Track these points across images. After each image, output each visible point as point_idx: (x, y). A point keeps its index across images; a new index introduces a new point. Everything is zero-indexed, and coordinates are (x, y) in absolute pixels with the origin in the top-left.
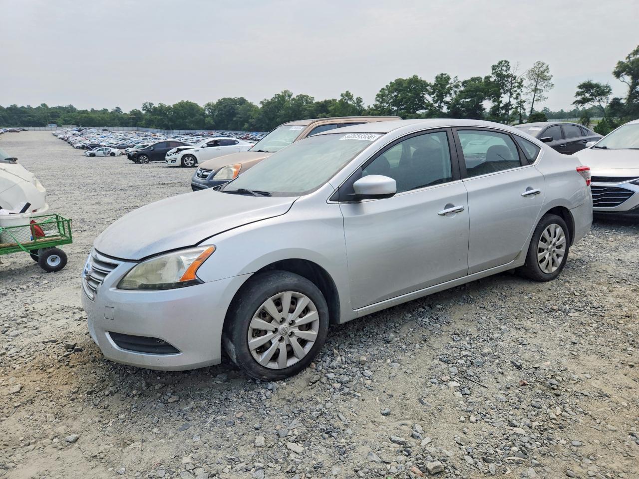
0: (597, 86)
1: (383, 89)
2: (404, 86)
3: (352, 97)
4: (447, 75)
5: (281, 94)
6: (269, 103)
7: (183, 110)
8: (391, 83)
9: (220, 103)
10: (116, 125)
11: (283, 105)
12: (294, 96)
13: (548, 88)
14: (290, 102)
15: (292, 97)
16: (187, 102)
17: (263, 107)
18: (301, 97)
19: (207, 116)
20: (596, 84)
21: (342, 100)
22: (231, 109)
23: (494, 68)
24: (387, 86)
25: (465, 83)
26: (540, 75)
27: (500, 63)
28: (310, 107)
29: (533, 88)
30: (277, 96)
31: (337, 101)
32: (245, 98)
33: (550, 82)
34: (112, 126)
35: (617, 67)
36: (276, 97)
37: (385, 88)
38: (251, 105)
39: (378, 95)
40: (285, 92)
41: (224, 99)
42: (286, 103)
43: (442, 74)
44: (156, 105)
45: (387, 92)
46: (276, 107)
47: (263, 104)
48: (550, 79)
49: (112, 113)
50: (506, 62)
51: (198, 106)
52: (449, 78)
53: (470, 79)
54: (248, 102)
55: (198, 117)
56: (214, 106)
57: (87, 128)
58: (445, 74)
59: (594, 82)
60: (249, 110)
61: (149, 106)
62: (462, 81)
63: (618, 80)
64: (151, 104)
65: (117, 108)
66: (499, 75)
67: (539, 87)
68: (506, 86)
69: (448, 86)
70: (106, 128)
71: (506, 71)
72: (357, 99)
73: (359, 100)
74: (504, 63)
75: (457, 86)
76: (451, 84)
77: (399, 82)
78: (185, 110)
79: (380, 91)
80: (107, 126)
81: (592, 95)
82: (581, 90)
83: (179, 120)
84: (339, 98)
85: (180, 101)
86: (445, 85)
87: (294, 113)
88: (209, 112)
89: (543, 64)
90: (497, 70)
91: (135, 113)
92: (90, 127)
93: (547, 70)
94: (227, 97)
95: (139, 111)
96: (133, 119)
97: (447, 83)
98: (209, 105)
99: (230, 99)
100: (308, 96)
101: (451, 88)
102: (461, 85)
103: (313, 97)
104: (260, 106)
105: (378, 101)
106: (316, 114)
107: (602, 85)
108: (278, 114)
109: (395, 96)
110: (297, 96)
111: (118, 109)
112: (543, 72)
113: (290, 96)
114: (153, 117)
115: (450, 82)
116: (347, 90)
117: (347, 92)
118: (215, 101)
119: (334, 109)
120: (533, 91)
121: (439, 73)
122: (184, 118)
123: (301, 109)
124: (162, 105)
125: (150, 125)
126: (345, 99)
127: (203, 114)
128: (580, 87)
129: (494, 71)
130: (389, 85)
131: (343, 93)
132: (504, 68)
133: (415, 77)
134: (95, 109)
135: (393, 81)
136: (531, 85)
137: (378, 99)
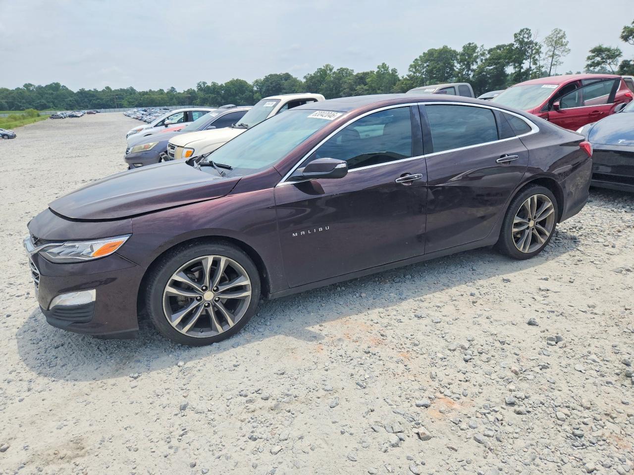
0: (608, 50)
1: (416, 60)
2: (435, 56)
3: (388, 68)
4: (473, 45)
5: (323, 68)
6: (312, 78)
7: (234, 88)
8: (424, 53)
9: (267, 79)
10: (174, 105)
11: (324, 78)
12: (335, 70)
13: (565, 54)
14: (332, 75)
15: (333, 71)
16: (237, 80)
17: (307, 82)
18: (341, 70)
19: (256, 92)
20: (606, 48)
21: (378, 71)
22: (276, 85)
23: (516, 36)
24: (420, 57)
25: (490, 51)
26: (558, 41)
27: (522, 31)
28: (349, 79)
29: (551, 53)
30: (319, 70)
31: (375, 73)
32: (290, 73)
33: (567, 47)
34: (170, 105)
35: (623, 32)
36: (318, 72)
37: (418, 58)
38: (295, 80)
39: (411, 66)
40: (327, 66)
41: (271, 75)
42: (328, 77)
43: (470, 44)
44: (209, 84)
45: (420, 63)
46: (318, 81)
47: (307, 79)
48: (566, 45)
49: (168, 93)
50: (527, 29)
51: (247, 83)
52: (476, 47)
53: (495, 47)
54: (293, 78)
55: (247, 93)
56: (262, 83)
57: (151, 108)
58: (473, 43)
59: (604, 46)
60: (293, 86)
61: (202, 86)
62: (488, 49)
63: (627, 43)
64: (204, 83)
65: (172, 87)
66: (521, 42)
67: (557, 52)
68: (528, 52)
69: (475, 55)
70: (166, 107)
71: (528, 38)
72: (392, 70)
73: (394, 71)
74: (525, 30)
75: (483, 54)
76: (477, 53)
77: (431, 53)
78: (236, 88)
79: (414, 62)
80: (167, 106)
81: (603, 58)
82: (593, 54)
83: (230, 98)
84: (376, 70)
85: (231, 80)
86: (472, 55)
87: (334, 87)
88: (257, 88)
89: (561, 31)
90: (518, 38)
91: (190, 92)
92: (153, 108)
93: (563, 36)
94: (273, 73)
95: (194, 90)
96: (189, 98)
97: (474, 52)
98: (257, 81)
99: (276, 75)
100: (348, 69)
101: (477, 57)
102: (487, 53)
103: (353, 70)
104: (304, 81)
105: (411, 71)
106: (354, 86)
107: (612, 48)
108: (320, 87)
109: (427, 66)
110: (338, 70)
111: (173, 89)
112: (561, 38)
113: (331, 70)
114: (207, 96)
115: (477, 51)
116: (383, 62)
117: (383, 64)
118: (262, 78)
119: (371, 80)
120: (551, 56)
121: (466, 43)
122: (235, 95)
123: (341, 82)
124: (214, 84)
125: (204, 103)
126: (382, 71)
127: (252, 91)
128: (593, 51)
129: (516, 39)
130: (422, 55)
131: (379, 65)
132: (526, 36)
133: (445, 48)
134: (153, 90)
135: (426, 52)
136: (549, 51)
137: (411, 69)
